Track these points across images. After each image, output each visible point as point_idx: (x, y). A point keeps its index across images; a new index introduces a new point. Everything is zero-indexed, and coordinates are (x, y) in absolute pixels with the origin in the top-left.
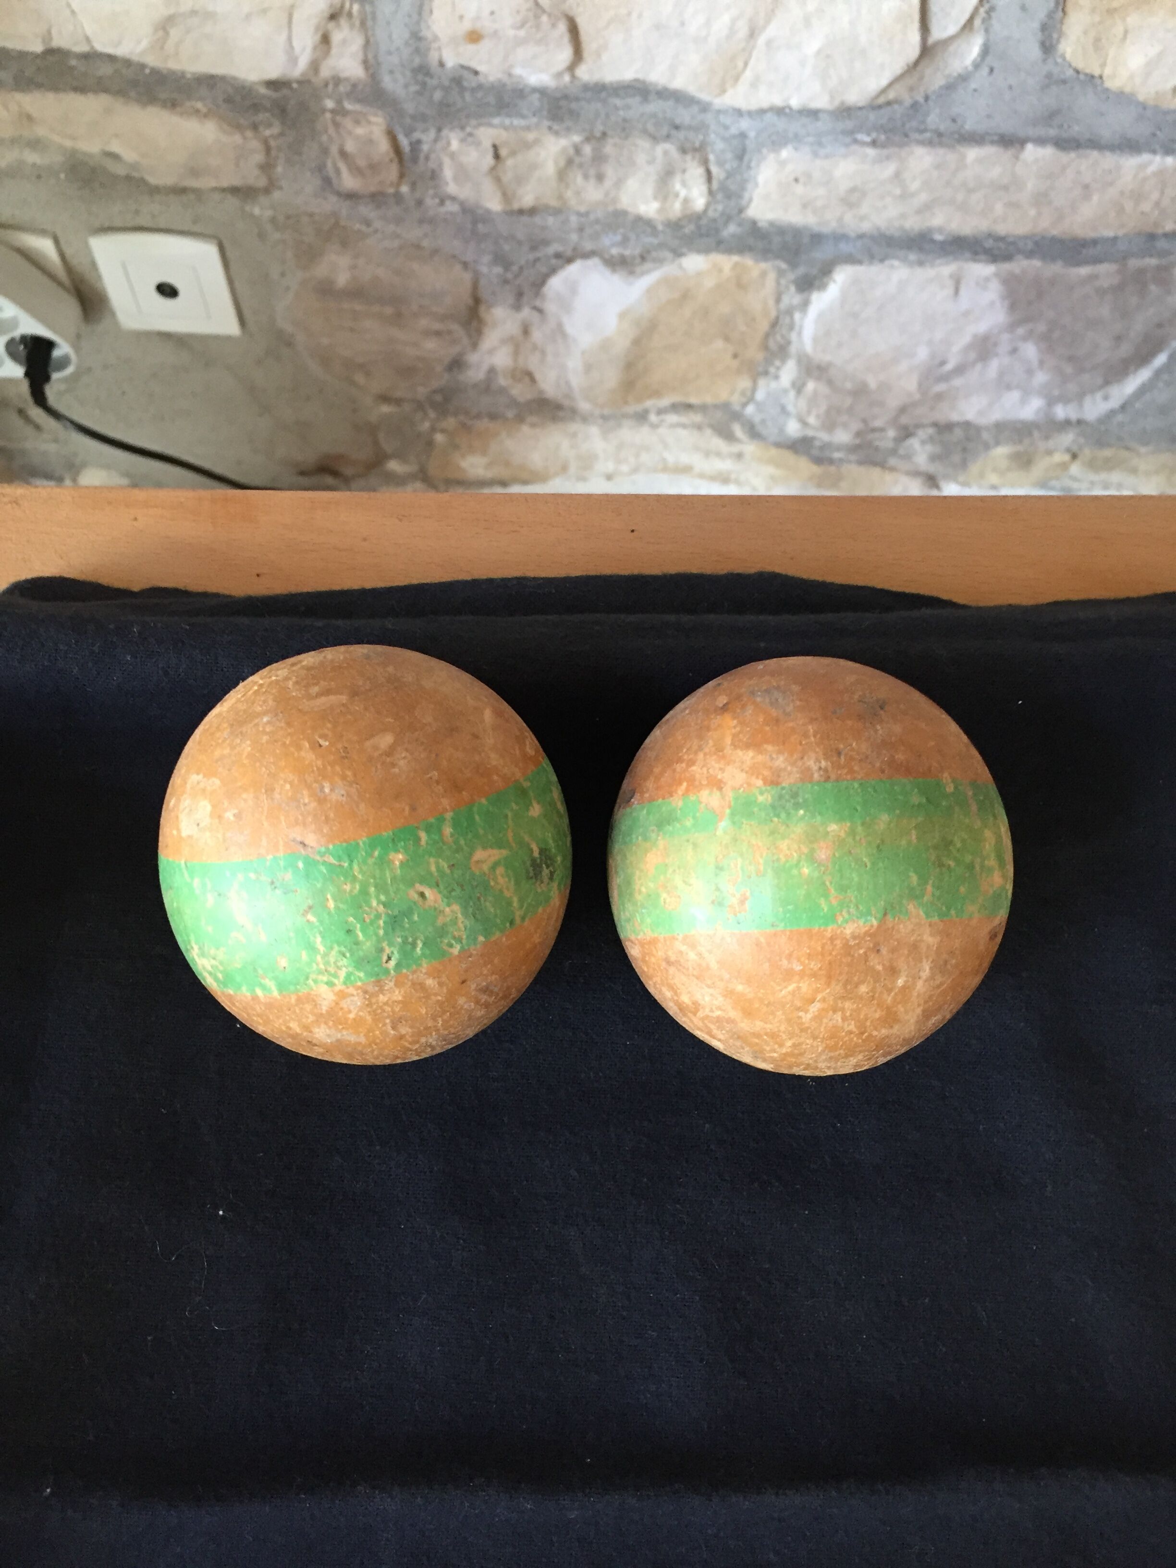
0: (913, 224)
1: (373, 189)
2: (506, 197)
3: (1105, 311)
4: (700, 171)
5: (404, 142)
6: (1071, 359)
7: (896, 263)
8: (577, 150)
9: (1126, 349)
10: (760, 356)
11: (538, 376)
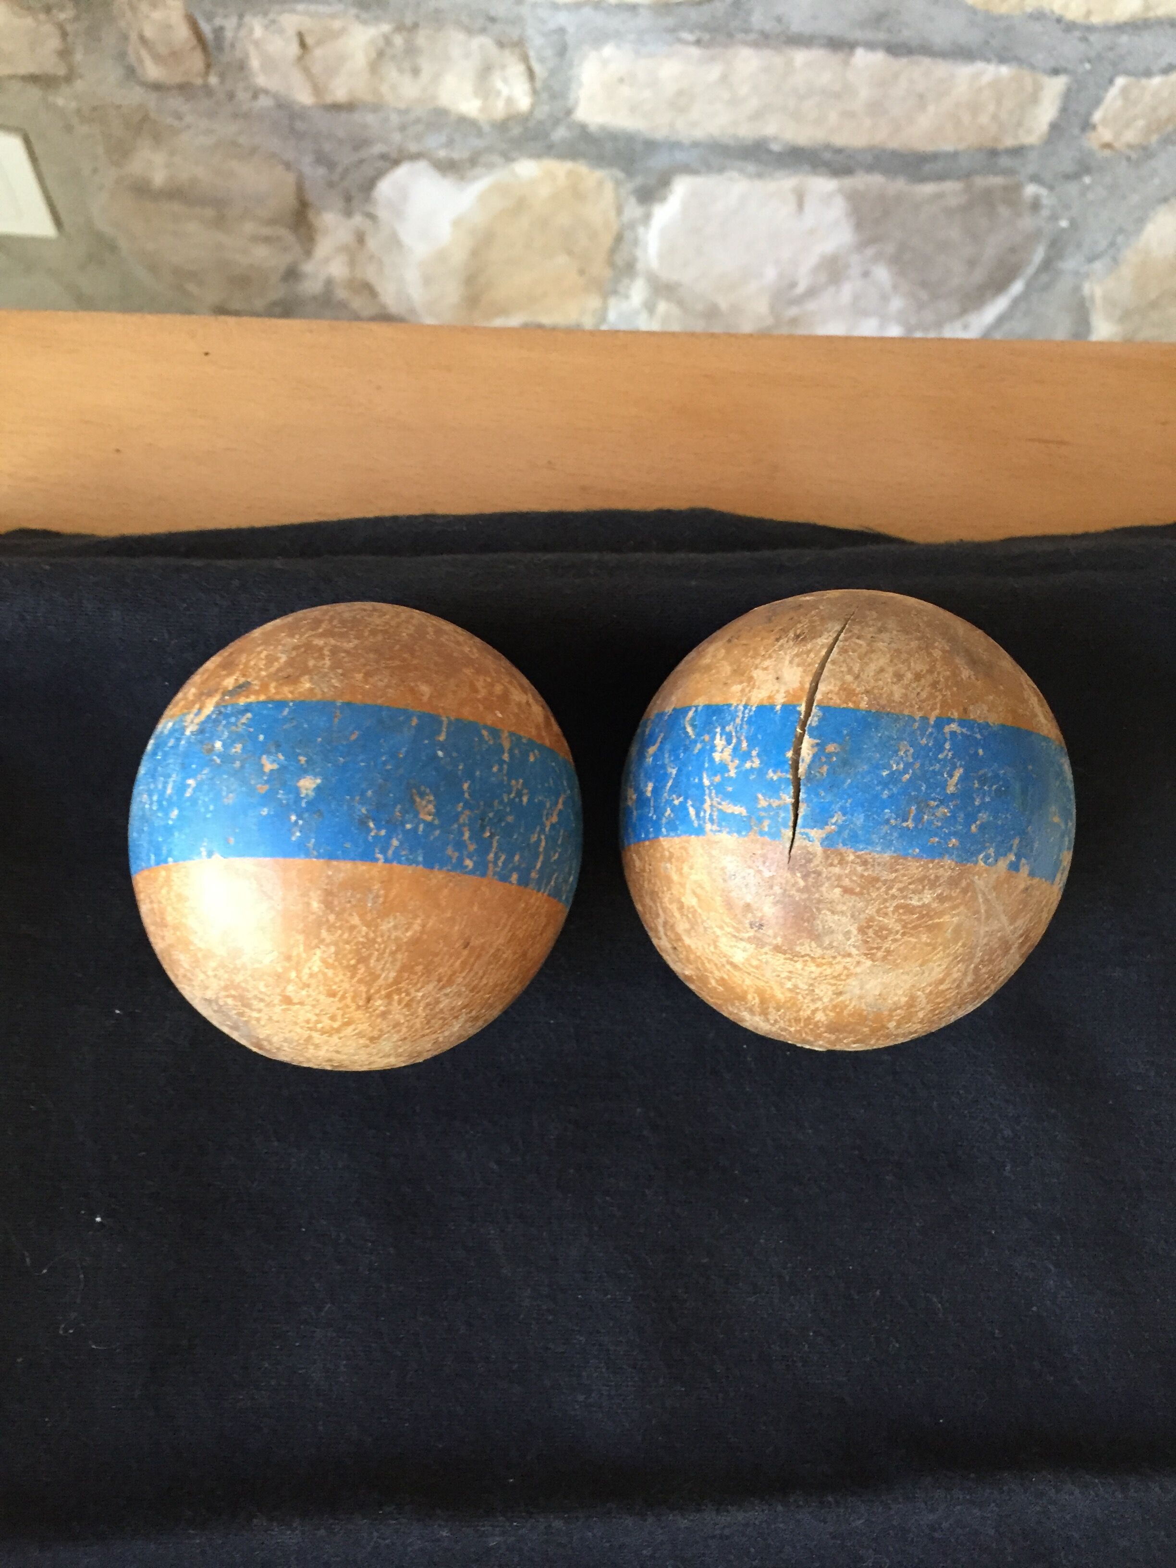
0: (747, 132)
1: (178, 79)
2: (317, 90)
3: (954, 233)
4: (520, 68)
5: (206, 28)
6: (924, 284)
7: (735, 174)
8: (387, 40)
9: (979, 275)
10: (608, 273)
11: (379, 289)
